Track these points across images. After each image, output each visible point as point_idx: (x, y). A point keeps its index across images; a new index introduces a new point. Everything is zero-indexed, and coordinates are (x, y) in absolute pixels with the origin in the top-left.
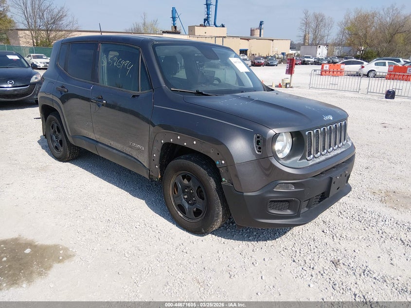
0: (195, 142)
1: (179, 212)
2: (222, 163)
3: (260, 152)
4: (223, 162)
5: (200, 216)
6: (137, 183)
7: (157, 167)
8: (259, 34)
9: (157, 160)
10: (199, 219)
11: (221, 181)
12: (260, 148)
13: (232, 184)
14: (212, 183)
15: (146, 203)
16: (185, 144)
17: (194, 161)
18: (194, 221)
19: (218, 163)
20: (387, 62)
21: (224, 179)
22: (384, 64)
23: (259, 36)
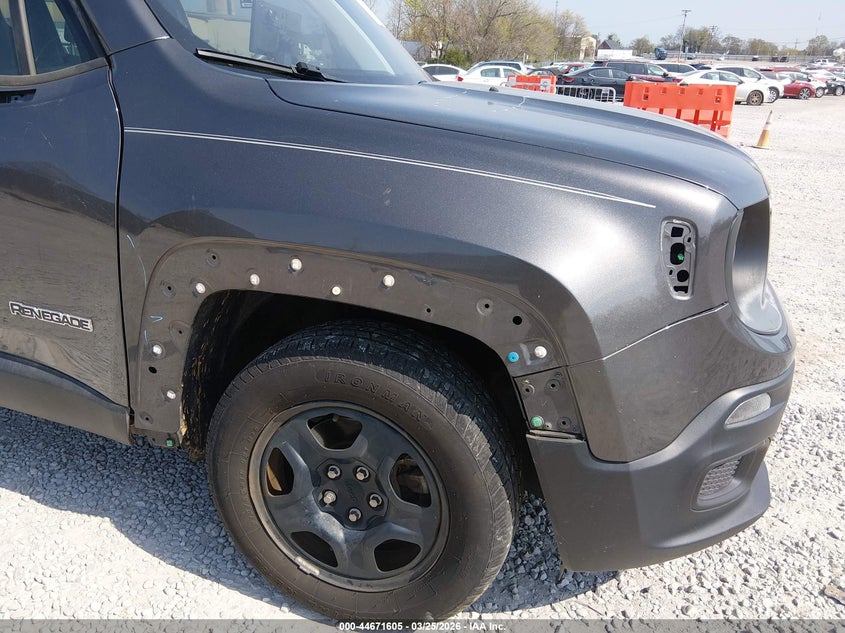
0: (389, 281)
1: (300, 560)
2: (534, 357)
3: (685, 289)
4: (541, 351)
5: (408, 566)
6: (47, 445)
7: (171, 395)
8: (226, 8)
9: (173, 369)
10: (402, 577)
11: (524, 426)
12: (683, 276)
13: (579, 437)
14: (474, 440)
15: (120, 527)
16: (336, 291)
17: (376, 360)
18: (376, 587)
19: (514, 357)
20: (501, 68)
21: (538, 421)
22: (497, 74)
23: (226, 13)
